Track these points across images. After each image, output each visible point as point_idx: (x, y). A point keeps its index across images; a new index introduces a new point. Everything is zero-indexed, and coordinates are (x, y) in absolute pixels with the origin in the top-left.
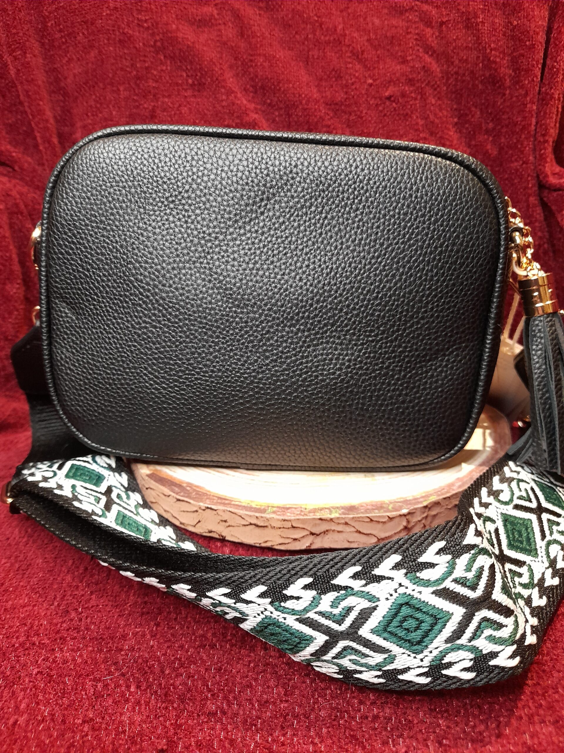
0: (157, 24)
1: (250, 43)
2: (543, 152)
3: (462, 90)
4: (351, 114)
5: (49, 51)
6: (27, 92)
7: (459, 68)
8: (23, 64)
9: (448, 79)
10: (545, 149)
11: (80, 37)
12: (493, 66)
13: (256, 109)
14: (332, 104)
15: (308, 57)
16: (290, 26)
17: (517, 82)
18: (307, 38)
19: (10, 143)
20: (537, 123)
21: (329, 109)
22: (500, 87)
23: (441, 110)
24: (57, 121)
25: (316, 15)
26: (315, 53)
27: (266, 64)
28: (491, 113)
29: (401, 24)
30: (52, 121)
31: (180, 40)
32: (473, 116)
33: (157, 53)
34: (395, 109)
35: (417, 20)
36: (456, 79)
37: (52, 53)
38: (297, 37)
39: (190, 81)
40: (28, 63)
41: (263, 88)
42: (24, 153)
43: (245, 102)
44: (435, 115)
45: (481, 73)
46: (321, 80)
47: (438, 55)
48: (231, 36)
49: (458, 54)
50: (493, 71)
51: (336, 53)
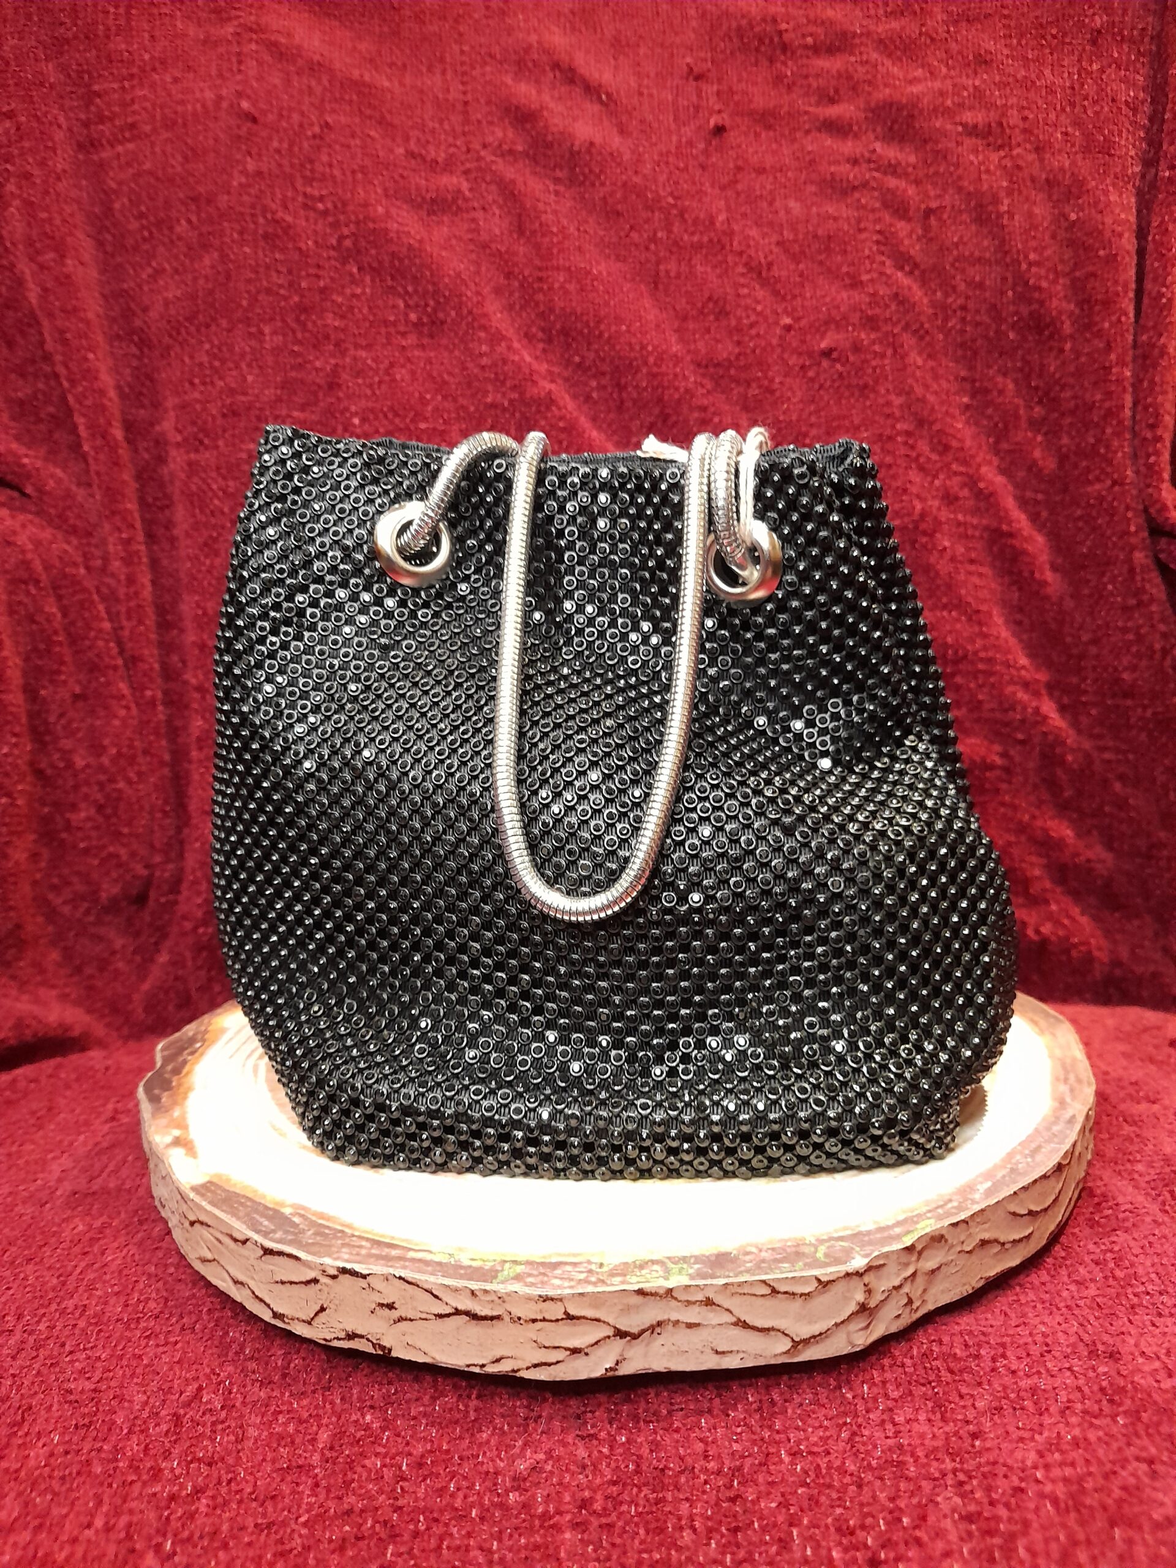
0: (345, 204)
1: (537, 247)
2: (1152, 459)
3: (974, 341)
4: (749, 385)
5: (113, 256)
6: (62, 332)
7: (967, 298)
8: (57, 279)
9: (946, 319)
10: (1157, 453)
11: (182, 228)
12: (1036, 295)
13: (550, 373)
14: (709, 366)
15: (657, 274)
16: (619, 214)
17: (1087, 326)
18: (653, 239)
19: (18, 438)
20: (1136, 403)
21: (704, 375)
22: (1051, 337)
23: (936, 377)
24: (123, 396)
25: (671, 194)
26: (673, 267)
27: (572, 287)
28: (1037, 388)
29: (845, 212)
30: (112, 393)
31: (393, 235)
32: (1001, 392)
33: (344, 261)
34: (841, 375)
35: (877, 205)
36: (963, 320)
37: (119, 259)
38: (634, 235)
39: (413, 317)
40: (68, 277)
41: (565, 332)
42: (46, 459)
43: (528, 359)
44: (927, 387)
45: (1011, 308)
46: (685, 318)
47: (924, 272)
48: (497, 231)
49: (963, 271)
50: (1035, 306)
51: (715, 267)
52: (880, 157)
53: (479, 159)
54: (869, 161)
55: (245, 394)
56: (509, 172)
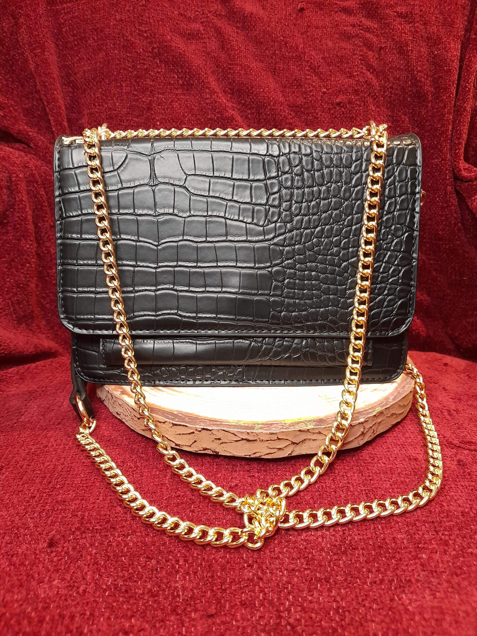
0: (155, 35)
1: (229, 55)
2: (457, 151)
3: (394, 101)
4: (308, 115)
6: (44, 82)
7: (393, 84)
8: (42, 60)
9: (385, 92)
10: (459, 149)
11: (90, 41)
12: (419, 84)
13: (233, 107)
14: (293, 107)
15: (275, 68)
16: (262, 43)
17: (437, 97)
18: (274, 54)
20: (453, 129)
21: (291, 111)
22: (423, 101)
24: (67, 108)
25: (282, 35)
26: (281, 65)
27: (242, 72)
28: (417, 121)
29: (349, 46)
30: (63, 108)
31: (173, 48)
32: (403, 122)
33: (154, 58)
34: (343, 112)
35: (361, 44)
36: (391, 92)
37: (65, 52)
38: (267, 52)
39: (181, 82)
40: (46, 60)
41: (239, 91)
42: (38, 133)
43: (225, 101)
45: (410, 89)
46: (285, 87)
47: (377, 72)
48: (214, 48)
49: (392, 73)
50: (419, 88)
51: (297, 66)
52: (364, 24)
53: (207, 17)
54: (360, 26)
55: (116, 110)
56: (219, 23)
